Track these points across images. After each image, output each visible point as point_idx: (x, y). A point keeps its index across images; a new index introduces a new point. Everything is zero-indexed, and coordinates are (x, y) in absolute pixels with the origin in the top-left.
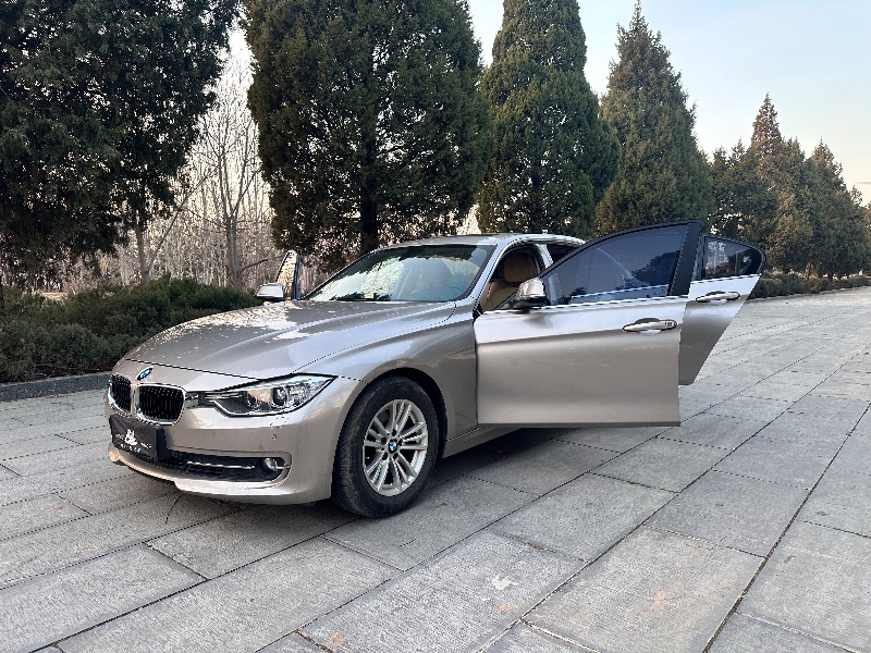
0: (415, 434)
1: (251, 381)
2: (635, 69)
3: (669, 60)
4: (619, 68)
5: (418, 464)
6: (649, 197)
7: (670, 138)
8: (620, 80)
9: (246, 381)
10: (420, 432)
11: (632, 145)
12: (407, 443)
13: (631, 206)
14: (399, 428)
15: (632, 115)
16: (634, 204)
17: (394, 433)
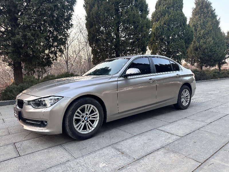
0: (95, 115)
1: (40, 98)
2: (200, 9)
3: (211, 5)
4: (195, 9)
5: (96, 124)
6: (204, 46)
7: (211, 28)
8: (195, 13)
9: (39, 98)
10: (97, 114)
11: (199, 31)
12: (92, 118)
13: (199, 49)
14: (88, 113)
15: (199, 23)
16: (200, 49)
17: (87, 114)
